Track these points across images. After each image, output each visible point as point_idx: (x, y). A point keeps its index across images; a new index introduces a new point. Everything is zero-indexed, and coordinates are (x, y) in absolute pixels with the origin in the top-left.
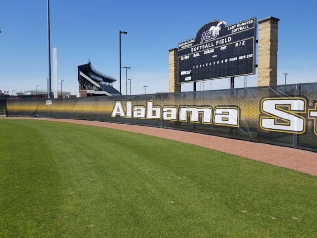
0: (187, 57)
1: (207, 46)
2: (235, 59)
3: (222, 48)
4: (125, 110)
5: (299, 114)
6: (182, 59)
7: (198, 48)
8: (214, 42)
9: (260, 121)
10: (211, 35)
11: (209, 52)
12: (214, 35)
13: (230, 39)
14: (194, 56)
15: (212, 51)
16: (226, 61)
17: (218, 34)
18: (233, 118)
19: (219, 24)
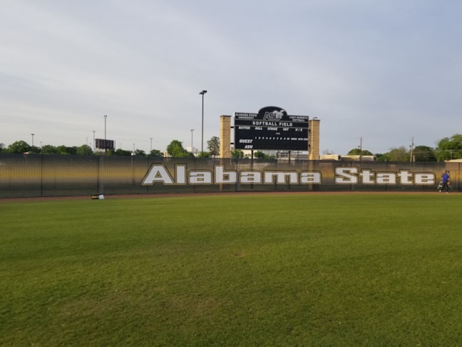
0: (248, 128)
1: (270, 124)
2: (296, 139)
3: (285, 129)
4: (173, 176)
5: (355, 175)
6: (240, 128)
7: (260, 123)
8: (278, 123)
9: (335, 179)
10: (275, 117)
11: (272, 129)
12: (277, 117)
13: (291, 125)
14: (256, 128)
15: (276, 129)
16: (288, 139)
17: (281, 118)
18: (317, 178)
19: (282, 111)
